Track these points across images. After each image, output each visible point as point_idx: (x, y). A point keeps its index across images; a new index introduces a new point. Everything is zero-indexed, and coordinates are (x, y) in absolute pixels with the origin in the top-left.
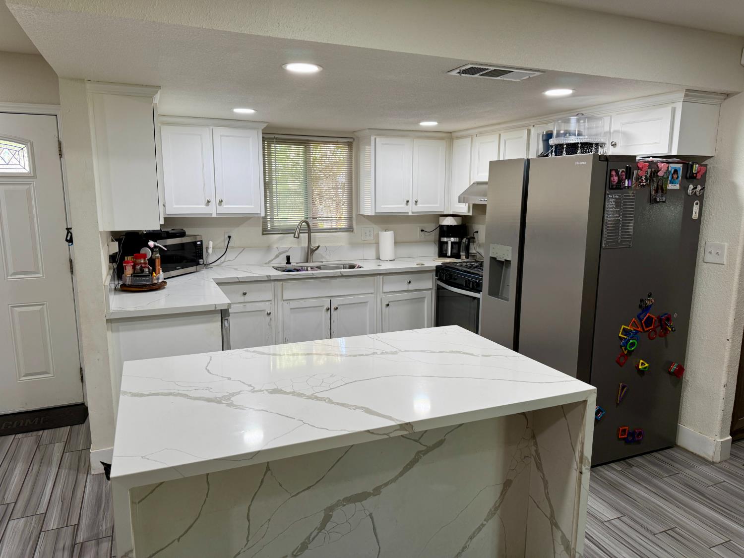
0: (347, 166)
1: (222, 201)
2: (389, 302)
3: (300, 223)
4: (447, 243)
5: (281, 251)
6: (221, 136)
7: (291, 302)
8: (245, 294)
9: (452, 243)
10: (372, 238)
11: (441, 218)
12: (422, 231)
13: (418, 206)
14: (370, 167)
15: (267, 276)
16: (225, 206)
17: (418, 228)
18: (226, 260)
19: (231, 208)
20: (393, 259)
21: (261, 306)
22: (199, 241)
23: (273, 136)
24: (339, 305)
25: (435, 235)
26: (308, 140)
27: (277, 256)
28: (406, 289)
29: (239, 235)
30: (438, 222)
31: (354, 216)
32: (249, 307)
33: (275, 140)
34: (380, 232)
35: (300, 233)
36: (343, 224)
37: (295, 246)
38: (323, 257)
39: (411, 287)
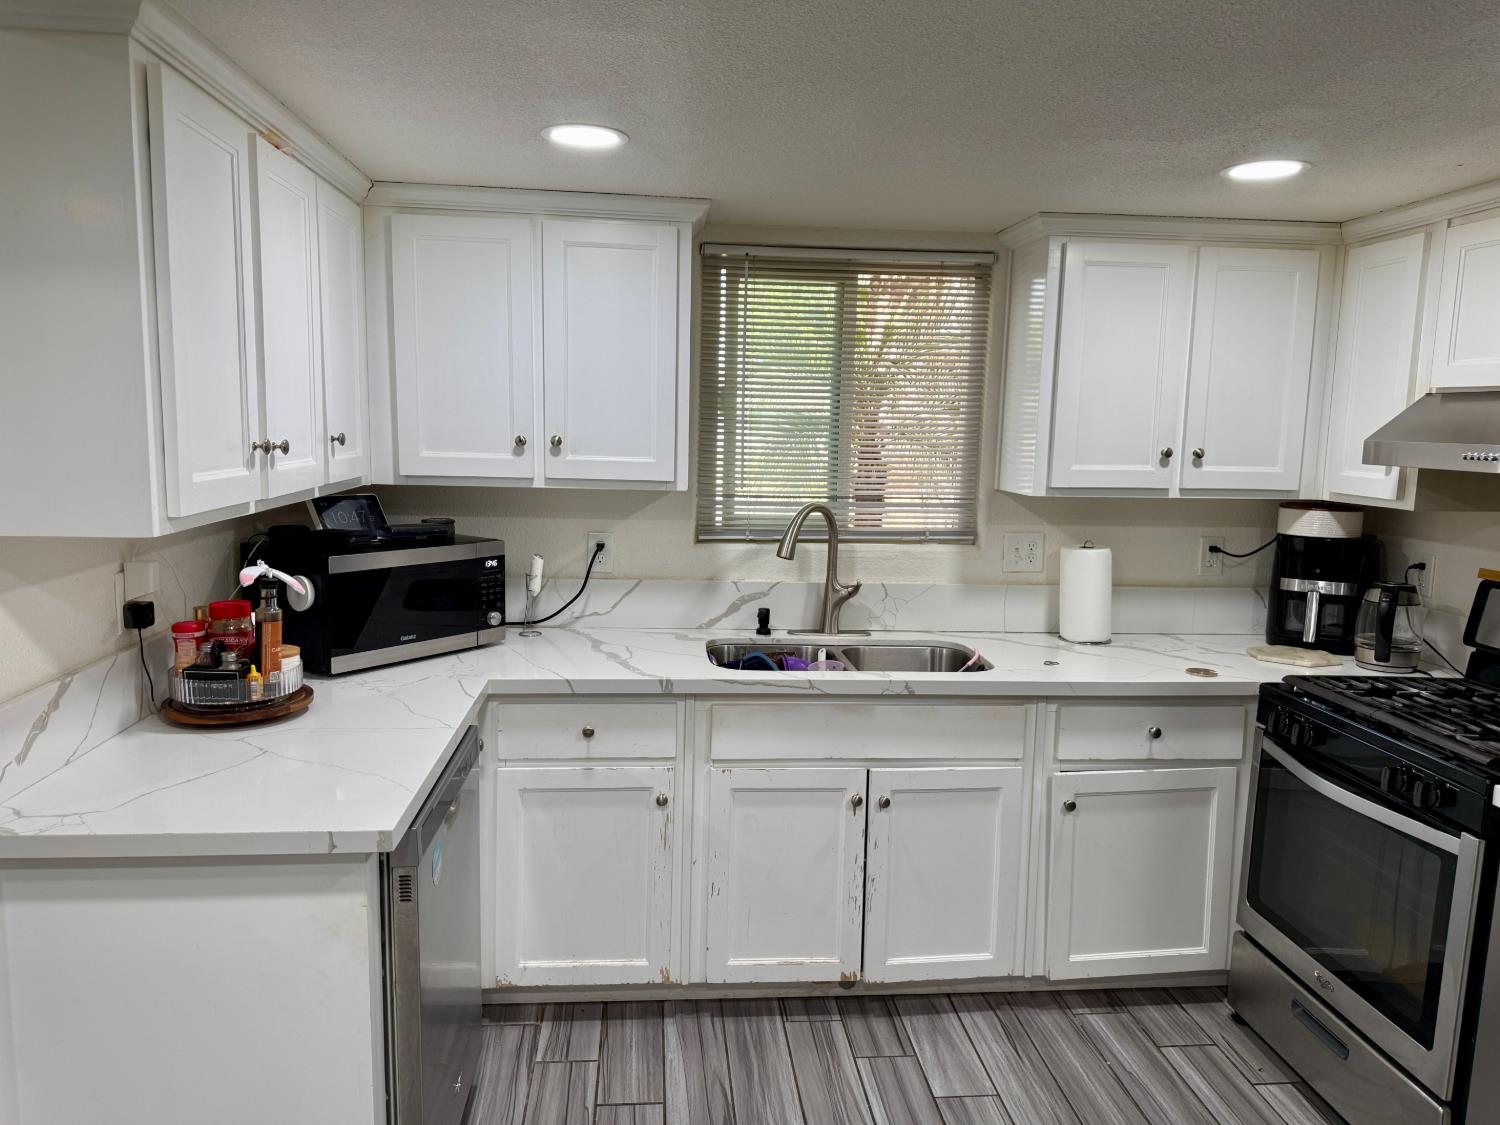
0: (971, 342)
1: (560, 442)
2: (1077, 795)
3: (802, 511)
4: (1302, 597)
5: (745, 592)
6: (568, 244)
7: (736, 770)
8: (588, 734)
9: (1324, 599)
10: (1038, 565)
11: (1285, 513)
12: (1214, 549)
13: (1205, 468)
14: (1041, 336)
15: (661, 681)
16: (570, 457)
17: (1201, 540)
18: (588, 612)
19: (586, 464)
20: (1103, 639)
21: (640, 773)
22: (492, 559)
23: (740, 252)
24: (894, 792)
25: (1259, 568)
26: (849, 263)
27: (734, 608)
28: (1144, 756)
29: (627, 542)
30: (1275, 524)
31: (982, 496)
32: (602, 775)
33: (747, 265)
34: (1064, 551)
35: (796, 541)
36: (945, 520)
37: (791, 580)
38: (872, 618)
39: (1159, 750)
